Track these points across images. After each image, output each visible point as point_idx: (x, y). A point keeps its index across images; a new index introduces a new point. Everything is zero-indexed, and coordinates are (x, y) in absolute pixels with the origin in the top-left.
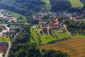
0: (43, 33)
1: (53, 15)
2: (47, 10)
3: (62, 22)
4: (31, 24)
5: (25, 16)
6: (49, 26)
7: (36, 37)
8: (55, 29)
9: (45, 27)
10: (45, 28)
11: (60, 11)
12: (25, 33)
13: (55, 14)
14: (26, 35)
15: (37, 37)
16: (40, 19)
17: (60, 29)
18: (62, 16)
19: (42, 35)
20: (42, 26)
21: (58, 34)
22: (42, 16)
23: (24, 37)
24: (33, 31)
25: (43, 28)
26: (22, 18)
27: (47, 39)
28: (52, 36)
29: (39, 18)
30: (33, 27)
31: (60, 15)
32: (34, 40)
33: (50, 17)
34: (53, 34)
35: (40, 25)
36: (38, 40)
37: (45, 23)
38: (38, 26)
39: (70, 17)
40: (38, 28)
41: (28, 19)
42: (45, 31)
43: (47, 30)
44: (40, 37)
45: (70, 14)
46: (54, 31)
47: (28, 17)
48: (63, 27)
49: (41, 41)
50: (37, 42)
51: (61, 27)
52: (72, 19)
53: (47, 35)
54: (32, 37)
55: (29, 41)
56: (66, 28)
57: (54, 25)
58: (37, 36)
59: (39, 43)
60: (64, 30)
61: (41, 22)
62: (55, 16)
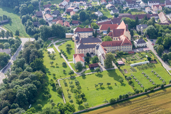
0: (85, 68)
1: (105, 10)
3: (140, 33)
4: (40, 39)
5: (17, 12)
6: (103, 45)
7: (66, 85)
8: (120, 55)
9: (90, 50)
10: (88, 54)
12: (28, 71)
13: (110, 5)
14: (33, 78)
15: (69, 85)
16: (65, 24)
17: (137, 56)
18: (133, 10)
19: (84, 76)
20: (79, 48)
21: (134, 70)
22: (72, 14)
23: (31, 85)
24: (54, 65)
25: (84, 52)
26: (10, 19)
27: (103, 88)
28: (117, 78)
29: (61, 19)
30: (50, 50)
31: (125, 8)
32: (61, 94)
33: (95, 17)
34: (119, 73)
35: (69, 42)
36: (73, 95)
37: (87, 37)
38: (64, 47)
39: (157, 15)
40: (67, 54)
41: (30, 24)
42: (90, 62)
43: (96, 60)
44: (77, 84)
45: (158, 6)
46: (119, 62)
47: (28, 18)
48: (143, 47)
49: (83, 96)
50: (72, 102)
51: (139, 48)
52: (166, 22)
53: (101, 76)
54: (53, 85)
55: (45, 100)
56: (155, 53)
57: (118, 44)
58: (67, 82)
59: (79, 103)
60: (149, 59)
61: (72, 32)
62: (112, 12)
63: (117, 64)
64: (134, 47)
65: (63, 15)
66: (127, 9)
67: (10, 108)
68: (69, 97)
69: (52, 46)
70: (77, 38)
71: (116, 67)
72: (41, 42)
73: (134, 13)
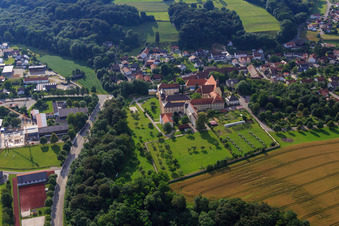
0: (175, 129)
1: (189, 63)
2: (166, 44)
3: (230, 89)
5: (90, 65)
6: (192, 103)
7: (155, 149)
8: (212, 114)
9: (178, 109)
10: (175, 113)
11: (209, 47)
12: (112, 133)
13: (193, 57)
14: (119, 142)
15: (158, 149)
16: (146, 79)
17: (230, 114)
18: (218, 63)
19: (174, 139)
20: (166, 107)
21: (229, 132)
22: (152, 67)
23: (117, 151)
24: (139, 126)
25: (171, 110)
26: (83, 73)
27: (197, 153)
28: (211, 141)
29: (141, 73)
30: (133, 109)
31: (209, 60)
32: (150, 160)
33: (178, 70)
34: (213, 135)
35: (153, 100)
36: (164, 160)
37: (172, 93)
38: (148, 105)
39: (245, 68)
40: (152, 113)
41: (107, 79)
42: (179, 122)
43: (187, 120)
44: (168, 147)
45: (245, 58)
46: (212, 122)
47: (104, 72)
48: (236, 105)
49: (175, 162)
50: (164, 169)
51: (231, 106)
52: (257, 76)
53: (193, 138)
54: (141, 150)
55: (134, 166)
56: (250, 112)
58: (156, 145)
59: (172, 170)
60: (245, 118)
61: (156, 88)
62: (196, 65)
63: (210, 125)
64: (226, 106)
65: (143, 68)
66: (212, 62)
67: (95, 178)
68: (161, 163)
69: (134, 104)
70: (163, 95)
71: (208, 128)
72: (121, 100)
73: (220, 66)
